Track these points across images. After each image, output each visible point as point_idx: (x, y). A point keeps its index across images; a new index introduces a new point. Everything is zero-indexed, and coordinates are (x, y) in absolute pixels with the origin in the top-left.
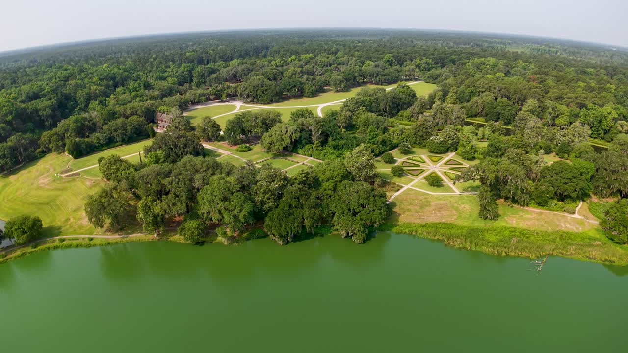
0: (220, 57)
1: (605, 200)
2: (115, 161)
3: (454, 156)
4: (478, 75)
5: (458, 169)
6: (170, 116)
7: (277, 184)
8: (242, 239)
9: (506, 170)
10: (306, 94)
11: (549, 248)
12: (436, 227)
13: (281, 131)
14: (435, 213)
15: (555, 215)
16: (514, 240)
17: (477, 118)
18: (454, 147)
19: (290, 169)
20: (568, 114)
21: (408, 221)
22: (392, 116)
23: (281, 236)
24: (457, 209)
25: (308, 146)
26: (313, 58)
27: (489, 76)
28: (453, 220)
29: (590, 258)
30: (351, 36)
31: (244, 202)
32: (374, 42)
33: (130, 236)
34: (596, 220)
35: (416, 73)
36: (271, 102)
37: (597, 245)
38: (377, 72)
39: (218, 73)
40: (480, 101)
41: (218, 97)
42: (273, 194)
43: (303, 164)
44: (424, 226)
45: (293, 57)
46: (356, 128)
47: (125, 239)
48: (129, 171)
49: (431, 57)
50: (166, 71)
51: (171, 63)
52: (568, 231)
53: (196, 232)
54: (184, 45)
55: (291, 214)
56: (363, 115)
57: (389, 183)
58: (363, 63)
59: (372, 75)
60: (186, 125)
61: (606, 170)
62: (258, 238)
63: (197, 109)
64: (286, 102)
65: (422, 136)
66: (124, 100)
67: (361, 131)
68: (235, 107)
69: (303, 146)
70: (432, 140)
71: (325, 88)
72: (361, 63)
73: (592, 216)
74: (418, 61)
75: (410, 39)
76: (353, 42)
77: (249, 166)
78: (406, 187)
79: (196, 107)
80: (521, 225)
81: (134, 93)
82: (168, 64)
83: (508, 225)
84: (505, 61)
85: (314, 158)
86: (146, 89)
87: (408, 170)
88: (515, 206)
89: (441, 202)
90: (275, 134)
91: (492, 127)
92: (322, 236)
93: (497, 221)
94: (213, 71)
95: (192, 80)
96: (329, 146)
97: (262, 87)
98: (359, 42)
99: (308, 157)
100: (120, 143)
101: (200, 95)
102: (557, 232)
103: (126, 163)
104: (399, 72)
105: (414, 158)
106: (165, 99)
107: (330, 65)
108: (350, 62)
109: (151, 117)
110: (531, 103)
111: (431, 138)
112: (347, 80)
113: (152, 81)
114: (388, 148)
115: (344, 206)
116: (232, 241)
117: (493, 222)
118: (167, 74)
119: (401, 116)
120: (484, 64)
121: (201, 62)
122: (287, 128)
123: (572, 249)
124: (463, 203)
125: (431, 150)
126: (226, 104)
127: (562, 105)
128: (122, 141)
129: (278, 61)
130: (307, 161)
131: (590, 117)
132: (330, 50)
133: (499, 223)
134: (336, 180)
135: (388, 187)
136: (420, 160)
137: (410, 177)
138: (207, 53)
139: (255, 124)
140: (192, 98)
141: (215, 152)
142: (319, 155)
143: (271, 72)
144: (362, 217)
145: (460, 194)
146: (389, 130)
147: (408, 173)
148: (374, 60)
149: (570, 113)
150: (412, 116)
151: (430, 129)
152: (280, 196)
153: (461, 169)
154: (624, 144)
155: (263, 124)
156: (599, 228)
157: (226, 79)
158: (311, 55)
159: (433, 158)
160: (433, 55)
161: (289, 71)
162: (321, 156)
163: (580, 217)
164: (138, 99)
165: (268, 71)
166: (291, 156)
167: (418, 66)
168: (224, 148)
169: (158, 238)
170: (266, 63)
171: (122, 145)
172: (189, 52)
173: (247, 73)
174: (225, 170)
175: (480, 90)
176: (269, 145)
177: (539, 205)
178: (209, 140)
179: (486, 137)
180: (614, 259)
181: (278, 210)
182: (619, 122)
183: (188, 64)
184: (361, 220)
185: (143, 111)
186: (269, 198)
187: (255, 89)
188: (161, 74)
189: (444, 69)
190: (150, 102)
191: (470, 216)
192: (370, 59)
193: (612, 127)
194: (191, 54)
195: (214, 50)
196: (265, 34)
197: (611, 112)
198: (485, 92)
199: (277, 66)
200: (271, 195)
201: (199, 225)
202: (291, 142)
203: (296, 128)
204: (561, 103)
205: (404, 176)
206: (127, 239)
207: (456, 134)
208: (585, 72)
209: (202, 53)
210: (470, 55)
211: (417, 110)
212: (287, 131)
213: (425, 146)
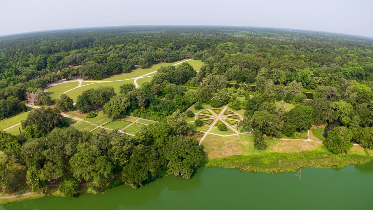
0: (63, 49)
1: (320, 127)
2: (3, 135)
3: (227, 108)
4: (226, 54)
5: (233, 117)
6: (36, 95)
7: (127, 146)
8: (106, 189)
9: (268, 118)
10: (124, 71)
11: (301, 164)
12: (231, 160)
13: (117, 102)
14: (229, 149)
15: (298, 141)
16: (280, 161)
17: (232, 81)
18: (226, 102)
19: (127, 128)
20: (285, 75)
21: (214, 157)
22: (183, 83)
23: (134, 183)
24: (241, 145)
25: (136, 110)
26: (124, 47)
27: (234, 54)
28: (240, 153)
29: (324, 166)
30: (142, 31)
31: (106, 164)
32: (158, 34)
33: (23, 195)
34: (320, 141)
35: (188, 54)
36: (102, 78)
37: (326, 157)
38: (166, 55)
39: (63, 60)
40: (233, 71)
41: (66, 76)
42: (125, 154)
43: (135, 123)
44: (225, 159)
45: (111, 47)
46: (163, 93)
47: (20, 198)
48: (13, 143)
49: (195, 44)
50: (28, 60)
51: (31, 54)
52: (307, 150)
53: (73, 189)
54: (38, 41)
55: (141, 167)
56: (167, 86)
57: (196, 132)
58: (156, 49)
59: (163, 57)
60: (48, 101)
61: (319, 109)
62: (117, 186)
63: (53, 86)
64: (112, 77)
65: (207, 97)
66: (3, 84)
67: (168, 96)
68: (78, 83)
69: (133, 110)
70: (213, 99)
71: (135, 66)
72: (155, 49)
73: (317, 139)
74: (188, 46)
75: (177, 32)
76: (145, 35)
77: (103, 133)
78: (206, 133)
79: (52, 85)
80: (280, 150)
81: (8, 78)
82: (29, 55)
83: (274, 152)
84: (238, 44)
85: (141, 118)
86: (16, 75)
87: (204, 121)
88: (274, 138)
89: (231, 141)
90: (113, 104)
91: (244, 87)
92: (161, 177)
93: (266, 150)
94: (59, 59)
95: (47, 66)
96: (151, 109)
97: (95, 68)
98: (149, 35)
99: (138, 118)
100: (3, 117)
101: (54, 77)
102: (302, 152)
103: (11, 136)
104: (178, 54)
105: (205, 112)
106: (30, 81)
107: (136, 51)
108: (148, 49)
109: (22, 96)
110: (264, 70)
111: (213, 98)
112: (149, 61)
113: (19, 68)
114: (187, 106)
115: (175, 155)
116: (99, 192)
117: (264, 151)
118: (29, 62)
119: (189, 83)
120: (227, 46)
121: (50, 52)
122: (121, 100)
123: (313, 162)
124: (243, 141)
125: (214, 105)
126: (72, 81)
127: (280, 70)
128: (4, 116)
129: (102, 50)
130: (137, 121)
131: (298, 76)
132: (133, 41)
133: (268, 151)
134: (164, 136)
135: (196, 135)
136: (209, 113)
137: (206, 125)
138: (54, 46)
139: (97, 98)
140: (48, 79)
141: (72, 119)
142: (145, 116)
143: (99, 58)
144: (188, 161)
145: (240, 135)
146: (185, 93)
147: (205, 123)
148: (162, 47)
149: (286, 75)
150: (195, 83)
151: (211, 92)
152: (130, 154)
153: (234, 117)
154: (323, 91)
155: (103, 97)
156: (323, 146)
157: (69, 63)
158: (122, 45)
159: (216, 111)
160: (196, 42)
161: (111, 56)
162: (147, 116)
163: (311, 140)
164: (12, 83)
165: (97, 57)
166: (125, 117)
167: (189, 50)
168: (77, 116)
169: (44, 195)
170: (95, 52)
171: (4, 118)
172: (42, 46)
173: (82, 58)
174: (85, 137)
175: (231, 63)
176: (110, 112)
177: (288, 136)
178: (66, 110)
179: (242, 94)
180: (337, 164)
181: (131, 166)
182: (314, 77)
183: (43, 55)
184: (188, 163)
185: (16, 92)
186: (122, 157)
187: (91, 70)
188: (25, 62)
189: (205, 51)
190: (20, 84)
191: (250, 148)
192: (160, 46)
193: (310, 81)
194: (44, 47)
195: (58, 44)
196: (89, 31)
197: (310, 72)
198: (234, 65)
199: (101, 53)
200: (124, 155)
201: (74, 184)
202: (125, 108)
203: (127, 99)
204: (279, 69)
205: (202, 126)
206: (22, 198)
207: (227, 94)
208: (283, 48)
209: (50, 46)
210: (217, 41)
211: (198, 79)
212: (121, 101)
213: (208, 103)
